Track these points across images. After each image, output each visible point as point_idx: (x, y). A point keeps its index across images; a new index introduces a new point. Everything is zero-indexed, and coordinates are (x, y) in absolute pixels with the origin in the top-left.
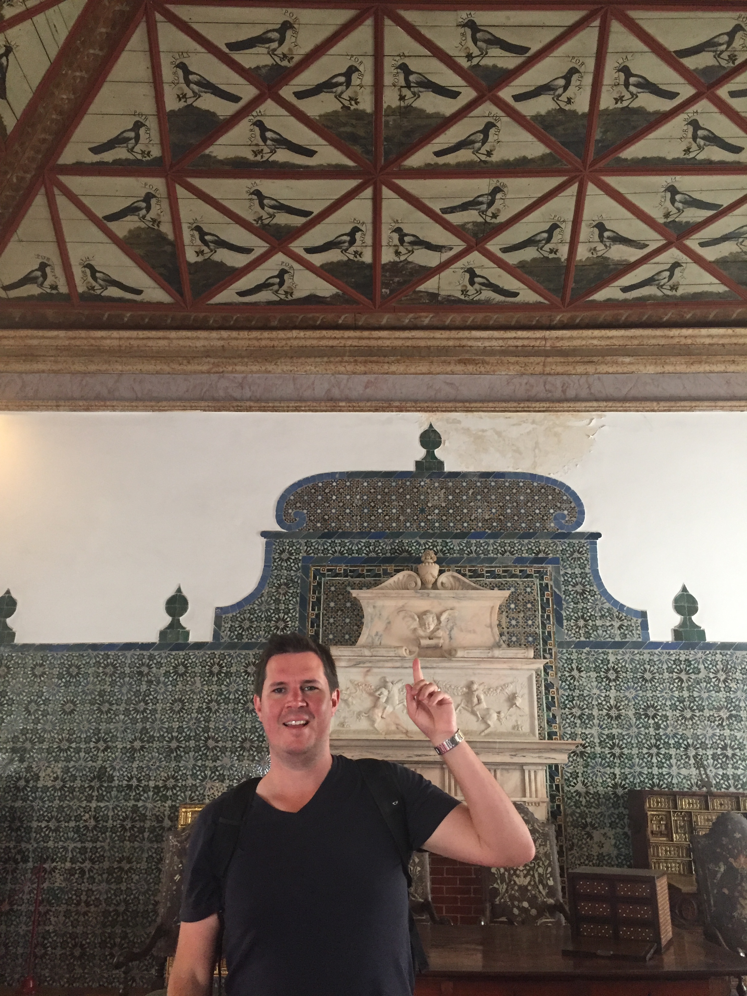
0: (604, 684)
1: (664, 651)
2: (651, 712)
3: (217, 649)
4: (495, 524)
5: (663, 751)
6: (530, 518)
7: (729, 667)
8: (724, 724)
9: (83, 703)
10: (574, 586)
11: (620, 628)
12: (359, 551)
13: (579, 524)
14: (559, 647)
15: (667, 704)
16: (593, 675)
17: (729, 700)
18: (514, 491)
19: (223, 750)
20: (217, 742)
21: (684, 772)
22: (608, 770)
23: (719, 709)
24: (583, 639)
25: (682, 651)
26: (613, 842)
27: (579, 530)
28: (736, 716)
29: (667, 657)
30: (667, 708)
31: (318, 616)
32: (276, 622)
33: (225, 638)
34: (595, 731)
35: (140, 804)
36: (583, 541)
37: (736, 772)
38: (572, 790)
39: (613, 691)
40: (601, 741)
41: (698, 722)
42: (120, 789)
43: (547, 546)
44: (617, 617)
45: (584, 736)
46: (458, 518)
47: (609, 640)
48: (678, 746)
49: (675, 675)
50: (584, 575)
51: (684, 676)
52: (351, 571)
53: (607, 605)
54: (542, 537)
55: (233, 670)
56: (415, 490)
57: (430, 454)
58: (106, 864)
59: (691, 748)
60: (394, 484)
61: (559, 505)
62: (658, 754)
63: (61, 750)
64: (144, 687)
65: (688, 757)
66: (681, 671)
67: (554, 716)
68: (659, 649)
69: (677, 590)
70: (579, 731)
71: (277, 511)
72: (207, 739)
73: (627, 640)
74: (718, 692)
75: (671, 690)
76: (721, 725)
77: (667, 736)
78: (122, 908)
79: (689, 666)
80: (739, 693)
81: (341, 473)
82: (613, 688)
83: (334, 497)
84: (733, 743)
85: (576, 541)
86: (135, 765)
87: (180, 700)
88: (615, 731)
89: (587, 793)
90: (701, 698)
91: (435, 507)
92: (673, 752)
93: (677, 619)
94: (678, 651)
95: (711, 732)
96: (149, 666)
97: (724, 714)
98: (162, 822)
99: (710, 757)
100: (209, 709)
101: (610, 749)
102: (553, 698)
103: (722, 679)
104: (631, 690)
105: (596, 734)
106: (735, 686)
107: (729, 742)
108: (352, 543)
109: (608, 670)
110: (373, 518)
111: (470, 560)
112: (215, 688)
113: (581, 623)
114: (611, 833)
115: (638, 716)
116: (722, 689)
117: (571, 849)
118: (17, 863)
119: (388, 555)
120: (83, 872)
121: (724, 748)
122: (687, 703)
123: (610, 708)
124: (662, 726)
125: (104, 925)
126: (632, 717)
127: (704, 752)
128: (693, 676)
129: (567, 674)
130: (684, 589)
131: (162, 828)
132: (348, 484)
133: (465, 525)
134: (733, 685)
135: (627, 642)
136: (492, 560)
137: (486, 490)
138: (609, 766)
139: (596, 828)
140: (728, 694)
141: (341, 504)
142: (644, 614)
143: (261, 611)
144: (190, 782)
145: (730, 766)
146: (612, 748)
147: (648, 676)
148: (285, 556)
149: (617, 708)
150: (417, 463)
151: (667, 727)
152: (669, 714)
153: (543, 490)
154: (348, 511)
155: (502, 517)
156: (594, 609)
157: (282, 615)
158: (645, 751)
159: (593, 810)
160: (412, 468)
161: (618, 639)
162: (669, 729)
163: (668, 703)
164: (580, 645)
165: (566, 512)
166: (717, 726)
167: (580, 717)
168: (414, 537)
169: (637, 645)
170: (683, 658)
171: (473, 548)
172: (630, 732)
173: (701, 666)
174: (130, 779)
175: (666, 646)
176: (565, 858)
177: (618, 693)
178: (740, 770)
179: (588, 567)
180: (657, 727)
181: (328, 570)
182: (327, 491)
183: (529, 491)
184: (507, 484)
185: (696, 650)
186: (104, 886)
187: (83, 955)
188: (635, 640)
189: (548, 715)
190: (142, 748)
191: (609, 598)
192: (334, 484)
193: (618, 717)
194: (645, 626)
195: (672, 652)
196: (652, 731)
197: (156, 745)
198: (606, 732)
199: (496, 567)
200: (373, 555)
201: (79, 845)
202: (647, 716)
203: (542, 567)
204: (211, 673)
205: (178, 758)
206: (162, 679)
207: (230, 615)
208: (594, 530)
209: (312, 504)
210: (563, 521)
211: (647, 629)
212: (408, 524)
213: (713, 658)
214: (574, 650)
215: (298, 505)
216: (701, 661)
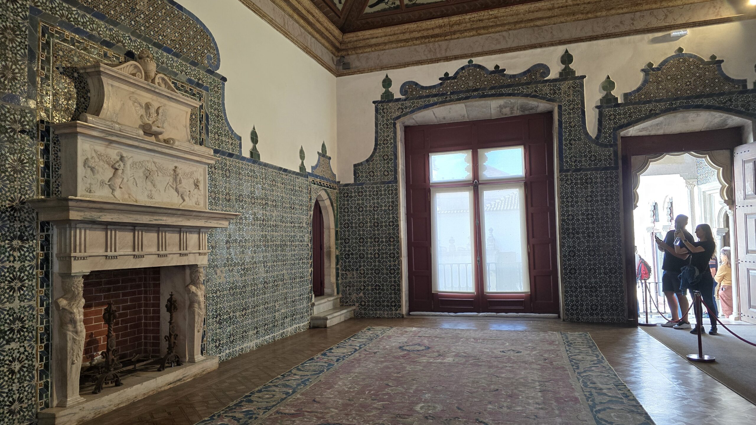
0: (224, 178)
1: (247, 163)
4: (177, 46)
5: (244, 221)
6: (195, 51)
7: (266, 176)
10: (214, 110)
11: (232, 144)
12: (84, 24)
13: (218, 67)
15: (247, 194)
16: (220, 172)
18: (188, 25)
24: (216, 147)
26: (224, 275)
27: (217, 72)
29: (247, 166)
30: (246, 197)
31: (47, 77)
36: (219, 80)
43: (203, 76)
44: (231, 137)
46: (156, 29)
47: (227, 151)
50: (219, 104)
52: (77, 42)
53: (227, 128)
54: (201, 68)
62: (242, 223)
66: (252, 176)
69: (252, 128)
73: (234, 153)
74: (263, 190)
75: (248, 186)
79: (254, 173)
82: (228, 181)
85: (216, 79)
89: (216, 246)
90: (257, 192)
91: (142, 12)
92: (247, 222)
93: (251, 145)
94: (251, 164)
103: (264, 182)
104: (235, 184)
106: (267, 187)
109: (226, 170)
111: (163, 69)
113: (217, 136)
114: (223, 270)
119: (109, 40)
123: (226, 194)
124: (244, 207)
126: (233, 200)
128: (255, 179)
129: (209, 169)
133: (160, 38)
136: (175, 74)
139: (218, 268)
142: (240, 138)
147: (240, 176)
153: (202, 33)
155: (181, 43)
156: (222, 129)
157: (9, 64)
159: (217, 256)
161: (231, 151)
162: (247, 209)
164: (216, 151)
165: (212, 56)
167: (214, 199)
169: (237, 157)
170: (252, 168)
171: (165, 60)
172: (233, 209)
173: (258, 174)
175: (247, 160)
177: (230, 185)
179: (221, 99)
181: (57, 32)
183: (195, 29)
184: (184, 17)
185: (257, 165)
188: (237, 153)
191: (228, 123)
193: (229, 200)
199: (177, 81)
203: (201, 91)
208: (224, 75)
210: (211, 62)
211: (241, 148)
212: (123, 17)
213: (262, 170)
216: (258, 171)
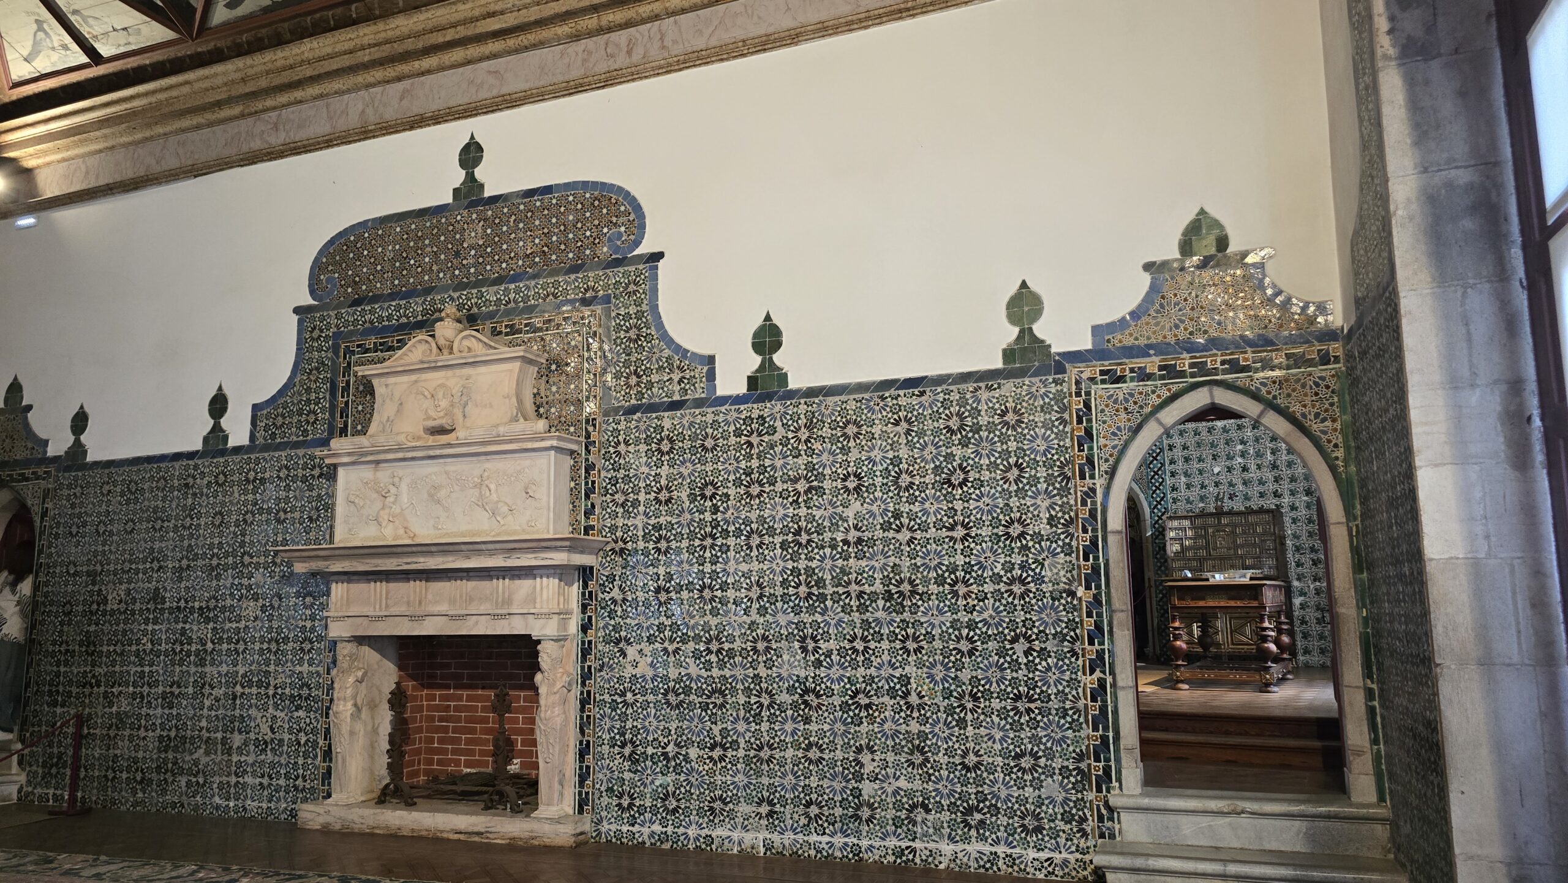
0: (654, 459)
1: (733, 408)
2: (708, 492)
3: (252, 453)
4: (537, 259)
5: (719, 542)
6: (579, 244)
7: (815, 420)
8: (800, 500)
9: (141, 520)
10: (627, 332)
11: (680, 381)
12: (389, 318)
13: (637, 243)
14: (604, 416)
15: (730, 479)
16: (643, 448)
17: (810, 467)
18: (562, 209)
19: (257, 566)
20: (252, 557)
21: (744, 567)
22: (651, 570)
23: (795, 480)
24: (634, 402)
25: (755, 406)
26: (649, 660)
27: (638, 251)
28: (816, 488)
29: (735, 415)
30: (730, 485)
31: (347, 403)
32: (307, 415)
33: (260, 441)
34: (639, 521)
35: (187, 626)
36: (641, 267)
37: (810, 564)
38: (607, 597)
39: (666, 467)
40: (645, 534)
41: (767, 500)
42: (171, 610)
43: (597, 279)
44: (678, 367)
45: (626, 528)
46: (496, 257)
47: (666, 399)
48: (738, 533)
49: (744, 439)
50: (639, 315)
51: (755, 440)
52: (381, 344)
53: (667, 353)
54: (592, 270)
55: (267, 475)
56: (451, 228)
57: (471, 178)
58: (161, 689)
59: (755, 536)
60: (428, 224)
61: (614, 219)
62: (712, 546)
63: (124, 572)
64: (190, 501)
65: (750, 548)
66: (752, 433)
67: (593, 506)
68: (726, 407)
69: (759, 321)
70: (620, 522)
71: (310, 280)
72: (243, 554)
73: (687, 397)
74: (797, 457)
75: (737, 460)
76: (796, 502)
77: (727, 522)
78: (173, 734)
79: (763, 425)
80: (825, 456)
81: (374, 220)
82: (665, 463)
83: (366, 253)
84: (810, 526)
85: (632, 268)
86: (183, 585)
87: (220, 513)
88: (662, 520)
89: (624, 600)
90: (773, 467)
91: (471, 247)
92: (731, 542)
93: (755, 361)
94: (750, 405)
95: (782, 512)
96: (194, 477)
97: (801, 486)
98: (205, 645)
99: (778, 546)
100: (245, 521)
101: (656, 543)
102: (593, 482)
103: (803, 438)
104: (688, 464)
105: (640, 526)
106: (820, 448)
107: (805, 524)
108: (382, 308)
109: (662, 439)
110: (405, 272)
111: (508, 313)
112: (250, 497)
113: (633, 380)
114: (648, 649)
115: (692, 498)
116: (802, 453)
117: (600, 670)
118: (92, 687)
119: (420, 318)
120: (142, 697)
121: (797, 533)
122: (755, 476)
123: (660, 490)
124: (721, 509)
125: (160, 751)
126: (685, 498)
127: (771, 539)
128: (766, 438)
129: (612, 450)
130: (768, 318)
131: (206, 651)
132: (380, 232)
133: (504, 265)
134: (817, 446)
135: (687, 400)
136: (531, 309)
137: (529, 214)
138: (652, 565)
139: (630, 644)
140: (810, 459)
141: (372, 260)
142: (711, 360)
143: (293, 404)
144: (229, 602)
145: (803, 556)
146: (658, 541)
147: (709, 443)
148: (316, 334)
149: (668, 489)
150: (455, 190)
151: (727, 509)
152: (732, 492)
153: (597, 202)
154: (379, 268)
155: (545, 249)
156: (649, 359)
157: (312, 406)
158: (697, 542)
159: (628, 621)
160: (448, 199)
161: (676, 397)
162: (730, 512)
163: (732, 477)
164: (631, 411)
165: (623, 229)
166: (791, 504)
167: (623, 505)
168: (446, 292)
169: (699, 403)
170: (755, 415)
171: (512, 296)
172: (681, 519)
173: (778, 424)
174: (179, 600)
175: (738, 400)
176: (592, 682)
177: (671, 470)
178: (815, 561)
179: (645, 302)
180: (715, 510)
181: (358, 346)
182: (359, 245)
183: (579, 206)
184: (554, 201)
185: (773, 402)
186: (159, 711)
187: (143, 779)
188: (697, 396)
189: (586, 505)
190: (189, 566)
191: (670, 342)
192: (366, 235)
193: (669, 501)
194: (711, 376)
195: (742, 407)
196: (708, 516)
197: (200, 563)
198: (653, 521)
199: (536, 317)
200: (404, 320)
201: (139, 669)
202: (703, 496)
204: (247, 480)
205: (218, 577)
206: (205, 490)
207: (265, 412)
208: (656, 249)
209: (344, 265)
210: (619, 243)
211: (714, 379)
212: (441, 275)
213: (795, 410)
214: (623, 418)
215: (330, 268)
216: (778, 416)
